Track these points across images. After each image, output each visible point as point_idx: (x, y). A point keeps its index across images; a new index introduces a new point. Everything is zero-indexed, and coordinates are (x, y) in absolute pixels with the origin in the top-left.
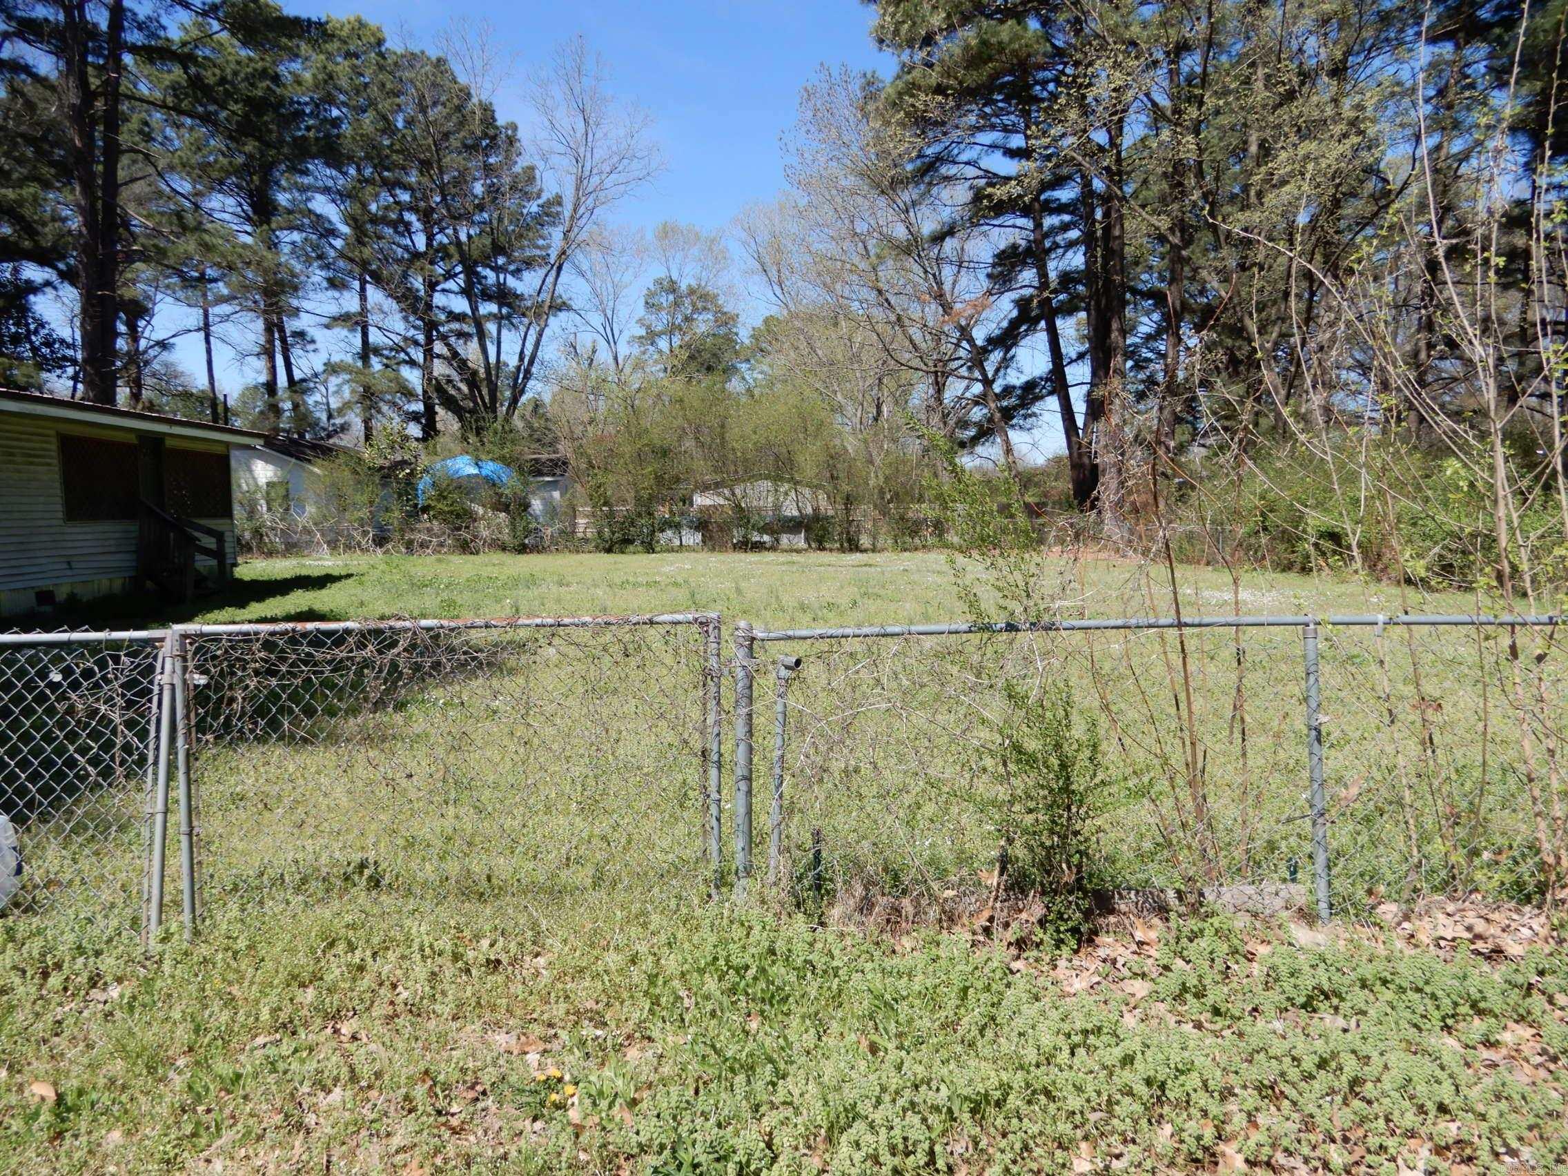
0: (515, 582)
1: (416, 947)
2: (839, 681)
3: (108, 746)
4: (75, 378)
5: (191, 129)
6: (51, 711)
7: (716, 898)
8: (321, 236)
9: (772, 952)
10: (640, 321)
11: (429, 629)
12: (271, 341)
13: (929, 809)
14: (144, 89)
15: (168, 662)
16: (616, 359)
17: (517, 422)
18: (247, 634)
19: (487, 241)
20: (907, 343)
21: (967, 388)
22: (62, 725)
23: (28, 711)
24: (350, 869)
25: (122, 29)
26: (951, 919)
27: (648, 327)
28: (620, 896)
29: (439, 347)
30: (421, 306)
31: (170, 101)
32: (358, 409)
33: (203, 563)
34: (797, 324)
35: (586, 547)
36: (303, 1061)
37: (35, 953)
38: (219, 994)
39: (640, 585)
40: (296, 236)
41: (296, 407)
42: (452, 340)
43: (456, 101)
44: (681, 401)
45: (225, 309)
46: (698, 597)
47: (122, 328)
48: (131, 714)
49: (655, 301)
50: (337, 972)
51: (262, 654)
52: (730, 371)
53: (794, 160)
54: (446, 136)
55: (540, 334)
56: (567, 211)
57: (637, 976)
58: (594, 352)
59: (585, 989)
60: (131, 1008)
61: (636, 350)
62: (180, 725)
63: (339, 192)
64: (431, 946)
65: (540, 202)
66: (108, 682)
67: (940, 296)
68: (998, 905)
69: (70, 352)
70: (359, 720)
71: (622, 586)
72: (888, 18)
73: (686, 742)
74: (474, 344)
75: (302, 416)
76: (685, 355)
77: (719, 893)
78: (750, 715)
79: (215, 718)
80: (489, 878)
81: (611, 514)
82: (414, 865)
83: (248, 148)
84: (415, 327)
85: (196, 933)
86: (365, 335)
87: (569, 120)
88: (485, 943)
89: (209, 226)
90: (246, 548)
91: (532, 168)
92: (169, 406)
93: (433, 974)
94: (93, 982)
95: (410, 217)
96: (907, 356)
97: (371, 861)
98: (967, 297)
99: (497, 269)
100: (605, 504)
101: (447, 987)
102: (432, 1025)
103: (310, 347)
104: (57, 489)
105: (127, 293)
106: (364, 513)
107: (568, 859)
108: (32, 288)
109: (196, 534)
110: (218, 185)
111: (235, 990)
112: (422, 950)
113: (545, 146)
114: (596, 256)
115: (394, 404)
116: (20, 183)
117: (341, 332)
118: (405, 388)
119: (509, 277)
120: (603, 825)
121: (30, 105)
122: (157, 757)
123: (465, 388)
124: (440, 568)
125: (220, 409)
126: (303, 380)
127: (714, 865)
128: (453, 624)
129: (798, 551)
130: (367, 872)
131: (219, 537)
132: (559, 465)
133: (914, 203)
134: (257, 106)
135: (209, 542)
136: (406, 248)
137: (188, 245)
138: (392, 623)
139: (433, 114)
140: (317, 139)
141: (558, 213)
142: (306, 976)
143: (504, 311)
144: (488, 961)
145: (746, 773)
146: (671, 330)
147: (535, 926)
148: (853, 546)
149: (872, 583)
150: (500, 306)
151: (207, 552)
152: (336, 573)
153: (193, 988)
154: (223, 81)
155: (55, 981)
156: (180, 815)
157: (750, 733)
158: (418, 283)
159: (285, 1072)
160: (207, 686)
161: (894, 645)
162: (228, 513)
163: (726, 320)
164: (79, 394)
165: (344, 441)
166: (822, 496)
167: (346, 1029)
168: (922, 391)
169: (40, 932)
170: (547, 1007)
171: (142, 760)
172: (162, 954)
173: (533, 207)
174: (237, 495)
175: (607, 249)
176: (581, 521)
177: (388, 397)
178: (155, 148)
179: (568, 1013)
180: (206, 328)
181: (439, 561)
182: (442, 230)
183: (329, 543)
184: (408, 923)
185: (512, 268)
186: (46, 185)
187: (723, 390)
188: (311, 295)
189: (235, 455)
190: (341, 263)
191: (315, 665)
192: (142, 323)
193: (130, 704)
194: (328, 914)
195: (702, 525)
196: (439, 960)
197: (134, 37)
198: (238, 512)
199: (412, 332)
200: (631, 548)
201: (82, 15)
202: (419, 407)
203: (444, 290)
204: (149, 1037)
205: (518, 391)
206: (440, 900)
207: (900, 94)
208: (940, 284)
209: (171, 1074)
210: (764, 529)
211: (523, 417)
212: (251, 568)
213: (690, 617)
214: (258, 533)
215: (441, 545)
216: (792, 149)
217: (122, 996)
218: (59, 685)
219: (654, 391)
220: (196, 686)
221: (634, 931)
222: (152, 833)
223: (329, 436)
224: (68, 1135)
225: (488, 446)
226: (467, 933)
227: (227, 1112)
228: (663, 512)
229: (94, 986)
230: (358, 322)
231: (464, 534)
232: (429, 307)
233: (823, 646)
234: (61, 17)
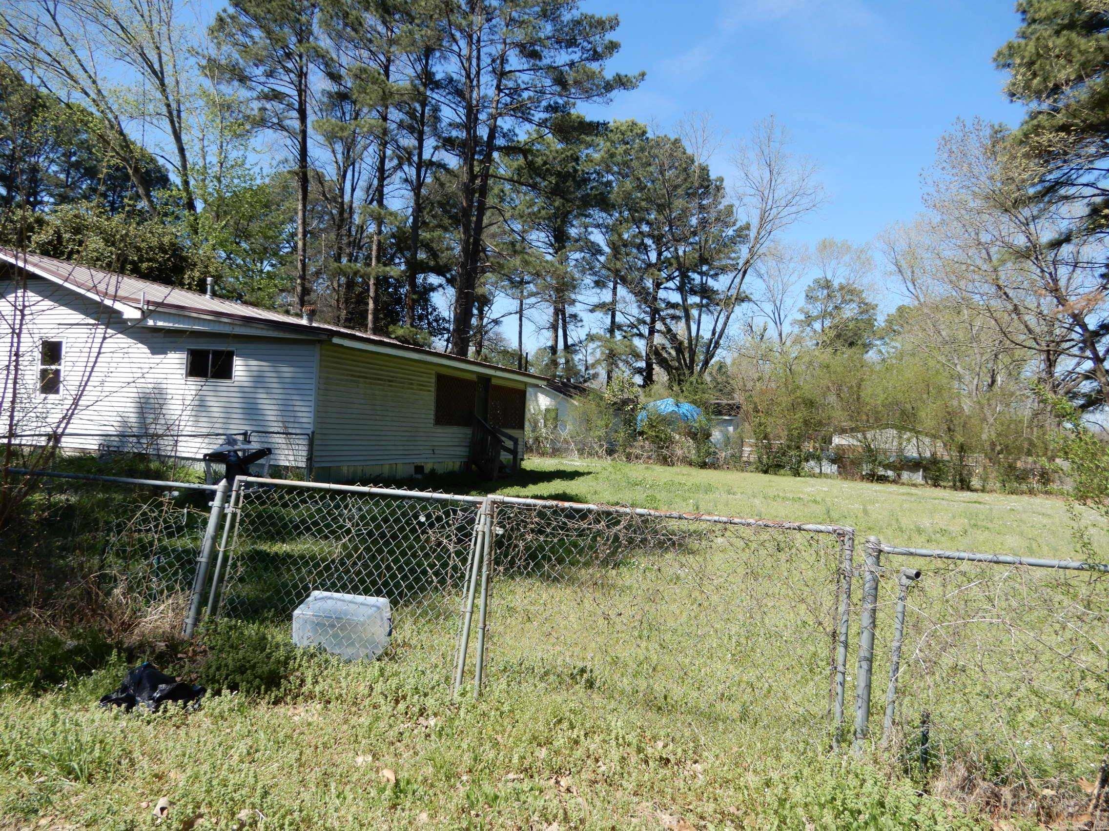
0: (697, 488)
1: (613, 736)
2: (952, 593)
3: (445, 565)
4: (448, 341)
5: (525, 194)
6: (417, 539)
7: (836, 750)
8: (593, 255)
9: (882, 804)
10: (801, 310)
11: (641, 515)
12: (557, 321)
13: (1031, 714)
14: (502, 171)
15: (483, 517)
16: (781, 335)
17: (707, 378)
18: (529, 505)
19: (697, 255)
20: (1022, 327)
21: (1078, 364)
22: (423, 548)
23: (406, 538)
24: (575, 672)
25: (495, 138)
26: (1049, 815)
27: (806, 313)
28: (760, 732)
29: (659, 326)
30: (650, 298)
31: (516, 178)
32: (604, 364)
33: (505, 457)
34: (926, 311)
35: (749, 468)
36: (536, 798)
37: (393, 687)
38: (490, 738)
39: (788, 499)
40: (578, 255)
41: (567, 362)
42: (668, 321)
43: (684, 166)
44: (828, 367)
45: (533, 300)
46: (832, 513)
47: (475, 312)
48: (459, 547)
49: (814, 294)
50: (562, 741)
51: (537, 520)
52: (867, 347)
53: (932, 190)
54: (676, 187)
55: (728, 318)
56: (753, 234)
57: (770, 796)
58: (765, 330)
59: (729, 796)
60: (440, 735)
61: (796, 330)
62: (486, 558)
63: (607, 227)
64: (623, 738)
65: (735, 228)
66: (449, 526)
67: (1055, 291)
68: (1098, 813)
69: (447, 325)
70: (591, 571)
71: (774, 498)
72: (1019, 77)
73: (820, 624)
74: (682, 324)
75: (570, 367)
76: (833, 333)
77: (839, 747)
78: (874, 611)
79: (506, 557)
80: (665, 698)
81: (769, 447)
82: (616, 677)
83: (557, 204)
84: (645, 312)
85: (481, 694)
86: (613, 317)
87: (760, 173)
88: (660, 744)
89: (529, 251)
90: (529, 450)
91: (732, 206)
92: (495, 358)
93: (623, 758)
94: (422, 712)
95: (649, 242)
96: (1022, 337)
97: (589, 669)
98: (1081, 291)
99: (702, 274)
100: (765, 438)
101: (632, 770)
102: (619, 794)
103: (579, 324)
104: (432, 407)
105: (479, 291)
106: (602, 433)
107: (723, 695)
108: (433, 289)
109: (503, 439)
110: (537, 227)
111: (499, 737)
112: (617, 739)
113: (741, 191)
114: (771, 263)
115: (627, 362)
116: (433, 230)
117: (599, 314)
118: (634, 351)
119: (710, 279)
120: (751, 675)
121: (442, 185)
122: (470, 577)
123: (673, 353)
124: (648, 474)
125: (523, 361)
126: (573, 345)
127: (837, 723)
128: (657, 514)
129: (914, 485)
130: (585, 675)
131: (515, 441)
132: (734, 409)
133: (1034, 218)
134: (563, 177)
135: (509, 444)
136: (643, 261)
137: (517, 261)
138: (618, 508)
139: (668, 174)
140: (596, 195)
141: (747, 235)
142: (542, 739)
143: (704, 301)
144: (661, 758)
145: (867, 655)
146: (824, 315)
147: (695, 740)
148: (964, 485)
149: (981, 517)
150: (702, 298)
151: (507, 450)
152: (581, 470)
153: (476, 730)
154: (545, 163)
155: (402, 706)
156: (479, 616)
157: (874, 624)
158: (649, 283)
159: (524, 802)
160: (503, 536)
161: (1005, 572)
162: (521, 427)
163: (867, 308)
164: (449, 350)
165: (593, 385)
166: (939, 444)
167: (564, 782)
168: (1034, 366)
169: (396, 674)
170: (701, 803)
171: (463, 576)
172: (460, 703)
173: (730, 232)
174: (528, 416)
175: (780, 259)
176: (747, 449)
177: (624, 357)
178: (506, 206)
179: (715, 812)
180: (520, 312)
181: (647, 468)
182: (667, 249)
183: (578, 450)
184: (609, 717)
185: (712, 273)
186: (446, 229)
187: (861, 360)
188: (583, 291)
189: (530, 391)
190: (604, 272)
191: (567, 530)
192: (486, 309)
193: (459, 541)
194: (559, 699)
195: (838, 459)
196: (628, 750)
197: (500, 142)
198: (527, 426)
199: (642, 316)
200: (782, 471)
201: (475, 132)
202: (642, 364)
203: (665, 288)
204: (448, 756)
205: (709, 356)
206: (631, 706)
207: (1026, 135)
208: (1055, 281)
209: (458, 785)
210: (887, 467)
211: (711, 373)
212: (532, 463)
213: (830, 528)
214: (537, 439)
215: (649, 458)
216: (930, 181)
217: (436, 725)
218: (423, 524)
219: (806, 359)
220: (497, 535)
221: (770, 761)
222: (463, 623)
223: (585, 381)
224: (399, 807)
225: (686, 393)
226: (648, 734)
227: (488, 819)
228: (809, 447)
229: (421, 715)
230: (610, 308)
231: (665, 451)
232: (655, 299)
233: (939, 563)
234: (464, 134)
